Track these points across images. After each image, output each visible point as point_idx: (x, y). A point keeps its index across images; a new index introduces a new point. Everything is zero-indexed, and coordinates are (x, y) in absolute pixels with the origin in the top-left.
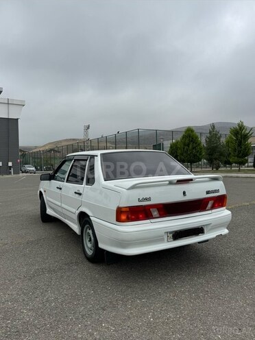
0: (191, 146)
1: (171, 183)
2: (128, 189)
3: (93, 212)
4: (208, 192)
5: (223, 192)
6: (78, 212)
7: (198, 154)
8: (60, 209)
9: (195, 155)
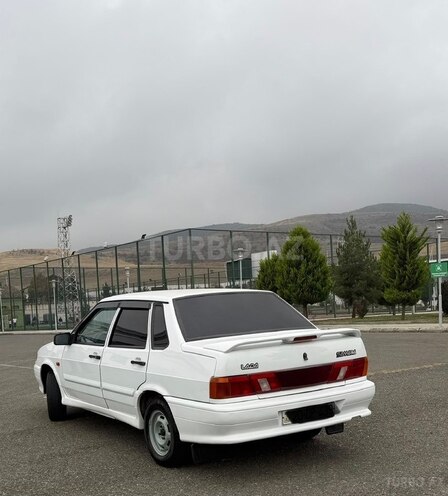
0: (303, 268)
1: (285, 342)
2: (227, 352)
3: (168, 390)
4: (339, 355)
5: (361, 353)
6: (139, 393)
7: (318, 285)
8: (98, 393)
9: (312, 288)
